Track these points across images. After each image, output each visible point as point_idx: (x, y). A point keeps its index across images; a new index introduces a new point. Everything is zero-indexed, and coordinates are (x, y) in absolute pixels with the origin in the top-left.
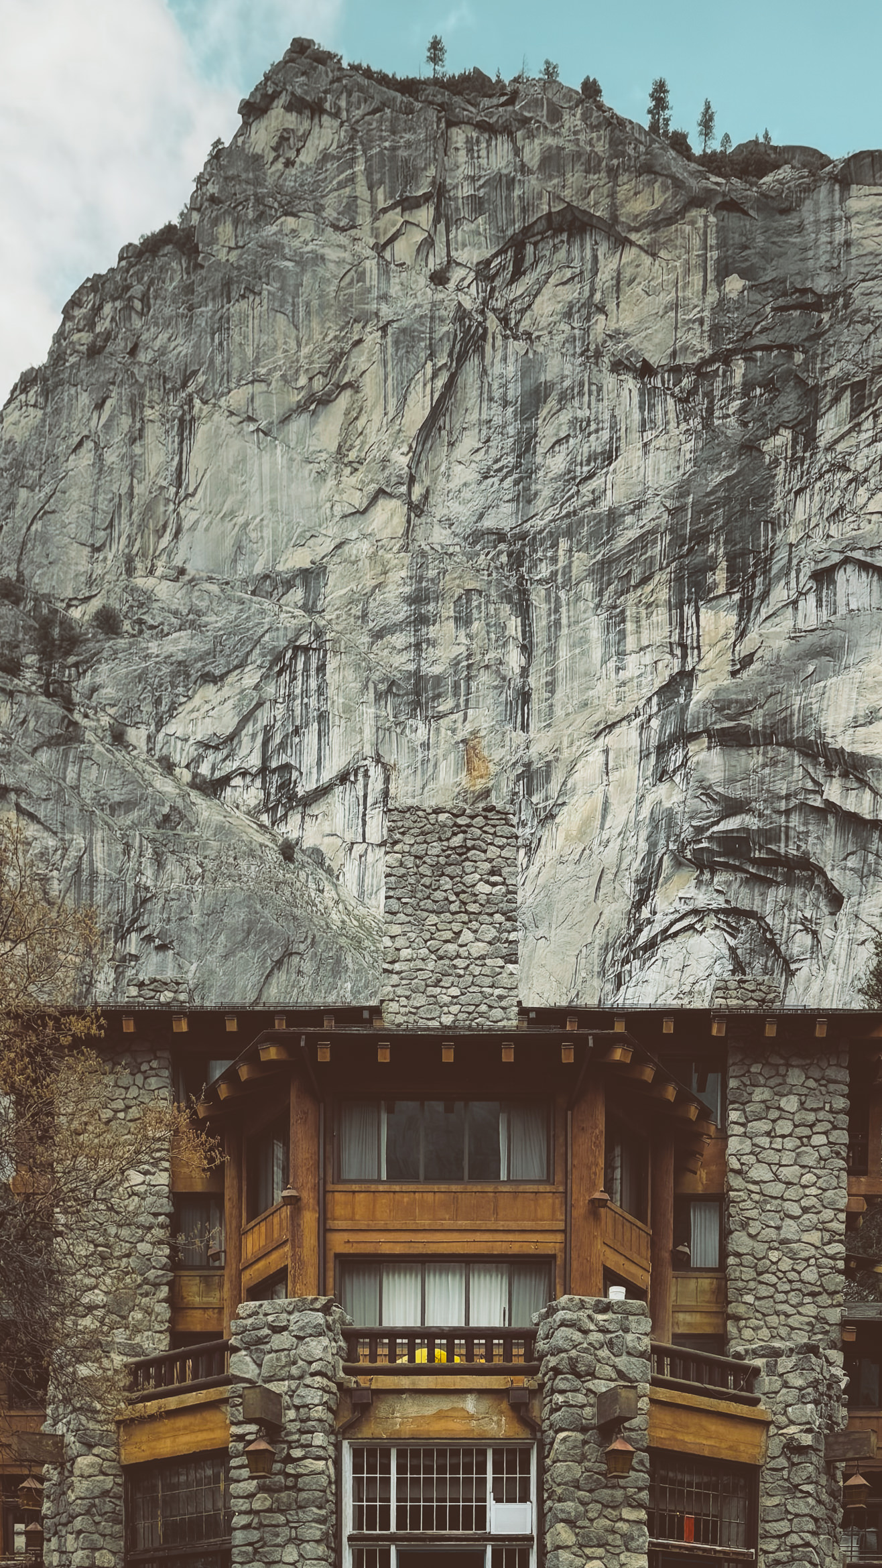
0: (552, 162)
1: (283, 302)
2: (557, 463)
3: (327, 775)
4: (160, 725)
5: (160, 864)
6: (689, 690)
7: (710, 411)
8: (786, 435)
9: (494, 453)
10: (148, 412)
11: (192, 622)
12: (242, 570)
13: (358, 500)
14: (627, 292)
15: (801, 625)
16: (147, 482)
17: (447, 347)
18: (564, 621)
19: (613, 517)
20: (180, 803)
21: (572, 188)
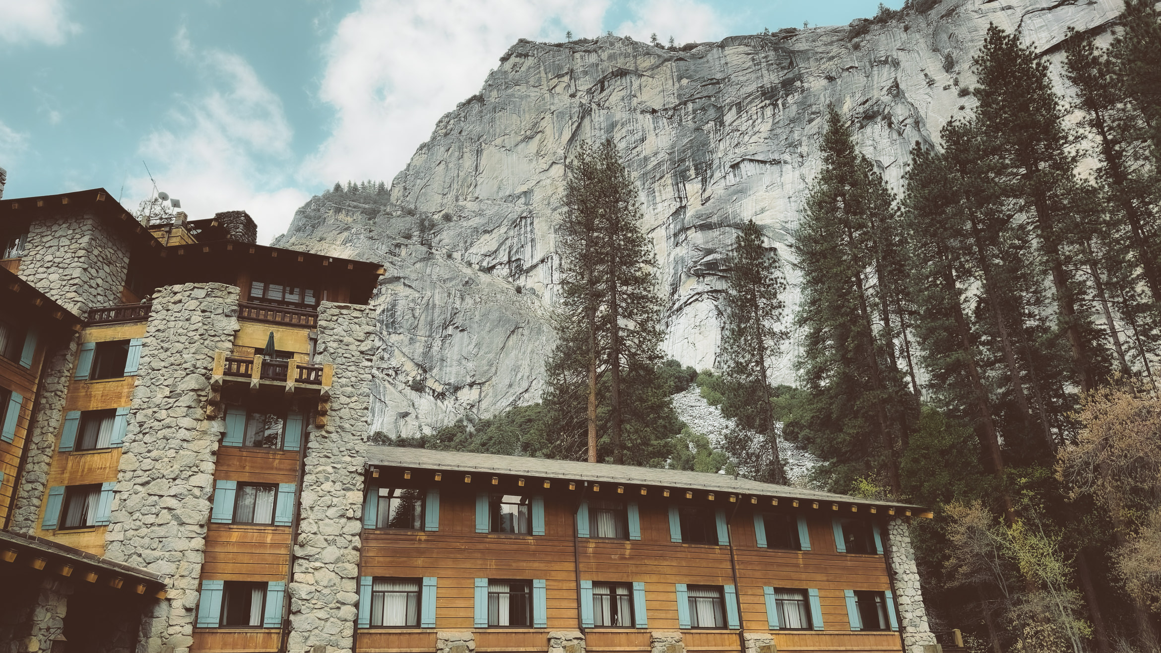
0: (611, 57)
1: (515, 110)
2: (622, 145)
3: (535, 261)
4: (466, 250)
5: (463, 299)
6: (685, 212)
7: (681, 120)
8: (712, 123)
10: (465, 150)
11: (480, 213)
12: (501, 194)
13: (545, 167)
14: (644, 90)
15: (728, 184)
16: (464, 172)
17: (577, 115)
19: (646, 159)
20: (473, 276)
21: (620, 63)
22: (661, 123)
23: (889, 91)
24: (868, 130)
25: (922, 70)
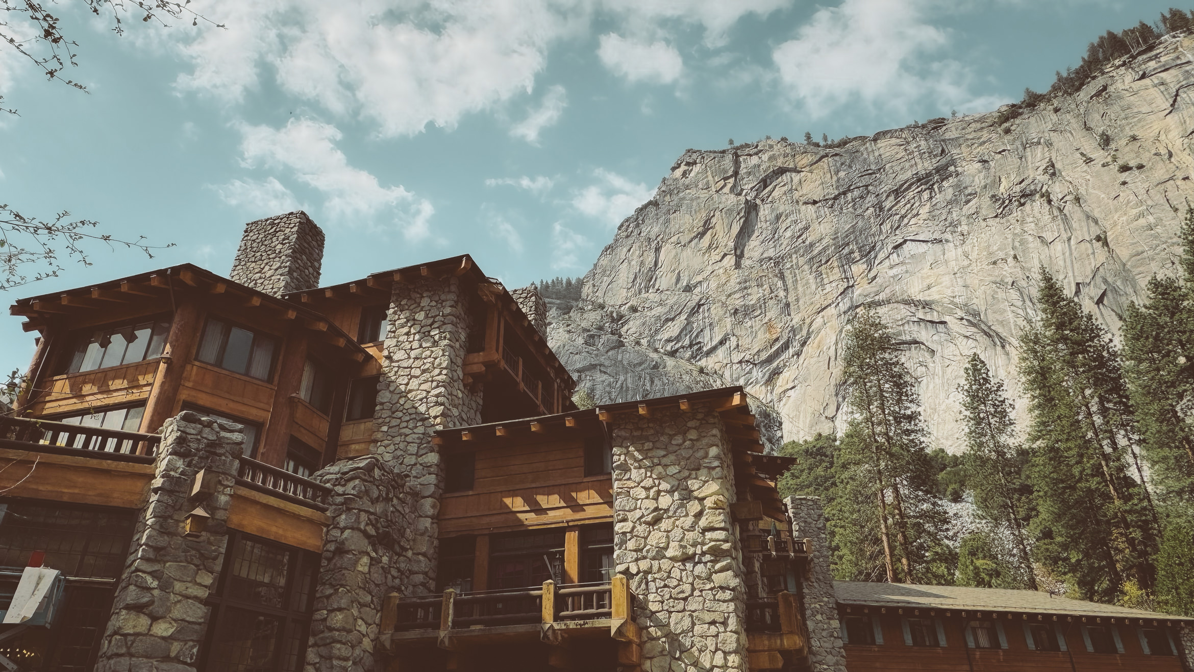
0: (771, 158)
1: (687, 211)
2: (788, 234)
3: (714, 343)
4: (652, 336)
5: (652, 382)
6: (853, 292)
7: (841, 208)
8: (872, 209)
9: (764, 236)
11: (661, 304)
12: (679, 286)
13: (718, 258)
14: (804, 185)
15: (893, 263)
17: (743, 211)
18: (799, 279)
19: (812, 245)
20: (659, 360)
21: (779, 163)
22: (822, 212)
23: (1045, 171)
24: (1028, 207)
25: (1077, 150)
